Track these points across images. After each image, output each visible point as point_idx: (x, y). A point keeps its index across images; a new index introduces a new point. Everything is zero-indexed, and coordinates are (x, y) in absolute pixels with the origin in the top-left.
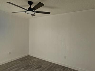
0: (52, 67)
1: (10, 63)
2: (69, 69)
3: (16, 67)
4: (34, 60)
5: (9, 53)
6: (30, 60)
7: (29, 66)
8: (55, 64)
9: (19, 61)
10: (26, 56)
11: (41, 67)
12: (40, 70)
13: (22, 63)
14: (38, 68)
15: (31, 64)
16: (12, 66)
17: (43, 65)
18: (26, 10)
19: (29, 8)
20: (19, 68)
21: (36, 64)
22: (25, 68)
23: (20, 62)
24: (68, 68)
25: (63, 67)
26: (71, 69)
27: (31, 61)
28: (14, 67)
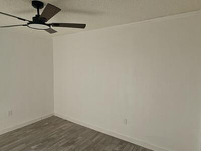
0: (97, 142)
1: (12, 134)
2: (133, 146)
3: (23, 143)
4: (62, 126)
5: (9, 112)
6: (53, 126)
7: (49, 140)
8: (107, 135)
9: (31, 129)
10: (47, 117)
11: (75, 142)
12: (71, 148)
13: (36, 133)
14: (68, 144)
15: (55, 136)
16: (14, 141)
17: (79, 138)
18: (28, 22)
19: (35, 16)
20: (28, 145)
21: (66, 135)
22: (40, 144)
23: (33, 131)
24: (131, 144)
25: (122, 142)
26: (137, 146)
27: (57, 129)
28: (18, 142)
